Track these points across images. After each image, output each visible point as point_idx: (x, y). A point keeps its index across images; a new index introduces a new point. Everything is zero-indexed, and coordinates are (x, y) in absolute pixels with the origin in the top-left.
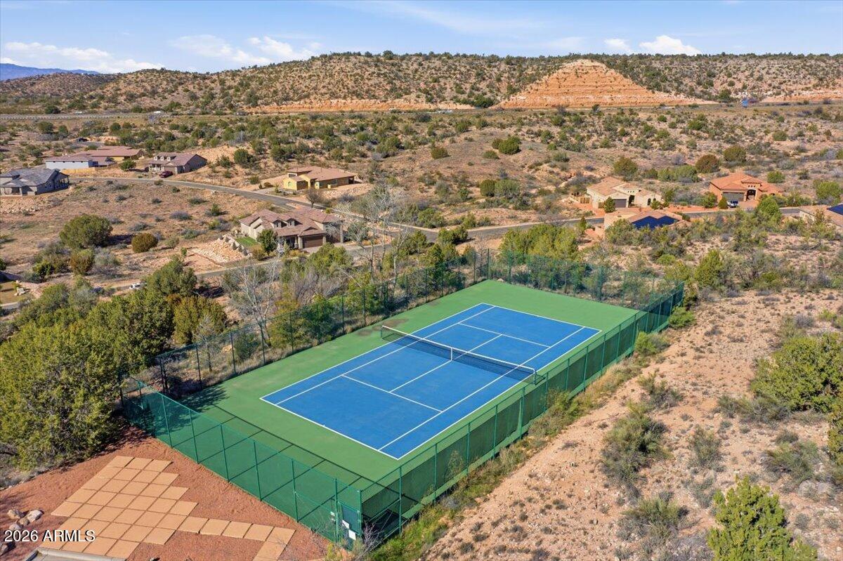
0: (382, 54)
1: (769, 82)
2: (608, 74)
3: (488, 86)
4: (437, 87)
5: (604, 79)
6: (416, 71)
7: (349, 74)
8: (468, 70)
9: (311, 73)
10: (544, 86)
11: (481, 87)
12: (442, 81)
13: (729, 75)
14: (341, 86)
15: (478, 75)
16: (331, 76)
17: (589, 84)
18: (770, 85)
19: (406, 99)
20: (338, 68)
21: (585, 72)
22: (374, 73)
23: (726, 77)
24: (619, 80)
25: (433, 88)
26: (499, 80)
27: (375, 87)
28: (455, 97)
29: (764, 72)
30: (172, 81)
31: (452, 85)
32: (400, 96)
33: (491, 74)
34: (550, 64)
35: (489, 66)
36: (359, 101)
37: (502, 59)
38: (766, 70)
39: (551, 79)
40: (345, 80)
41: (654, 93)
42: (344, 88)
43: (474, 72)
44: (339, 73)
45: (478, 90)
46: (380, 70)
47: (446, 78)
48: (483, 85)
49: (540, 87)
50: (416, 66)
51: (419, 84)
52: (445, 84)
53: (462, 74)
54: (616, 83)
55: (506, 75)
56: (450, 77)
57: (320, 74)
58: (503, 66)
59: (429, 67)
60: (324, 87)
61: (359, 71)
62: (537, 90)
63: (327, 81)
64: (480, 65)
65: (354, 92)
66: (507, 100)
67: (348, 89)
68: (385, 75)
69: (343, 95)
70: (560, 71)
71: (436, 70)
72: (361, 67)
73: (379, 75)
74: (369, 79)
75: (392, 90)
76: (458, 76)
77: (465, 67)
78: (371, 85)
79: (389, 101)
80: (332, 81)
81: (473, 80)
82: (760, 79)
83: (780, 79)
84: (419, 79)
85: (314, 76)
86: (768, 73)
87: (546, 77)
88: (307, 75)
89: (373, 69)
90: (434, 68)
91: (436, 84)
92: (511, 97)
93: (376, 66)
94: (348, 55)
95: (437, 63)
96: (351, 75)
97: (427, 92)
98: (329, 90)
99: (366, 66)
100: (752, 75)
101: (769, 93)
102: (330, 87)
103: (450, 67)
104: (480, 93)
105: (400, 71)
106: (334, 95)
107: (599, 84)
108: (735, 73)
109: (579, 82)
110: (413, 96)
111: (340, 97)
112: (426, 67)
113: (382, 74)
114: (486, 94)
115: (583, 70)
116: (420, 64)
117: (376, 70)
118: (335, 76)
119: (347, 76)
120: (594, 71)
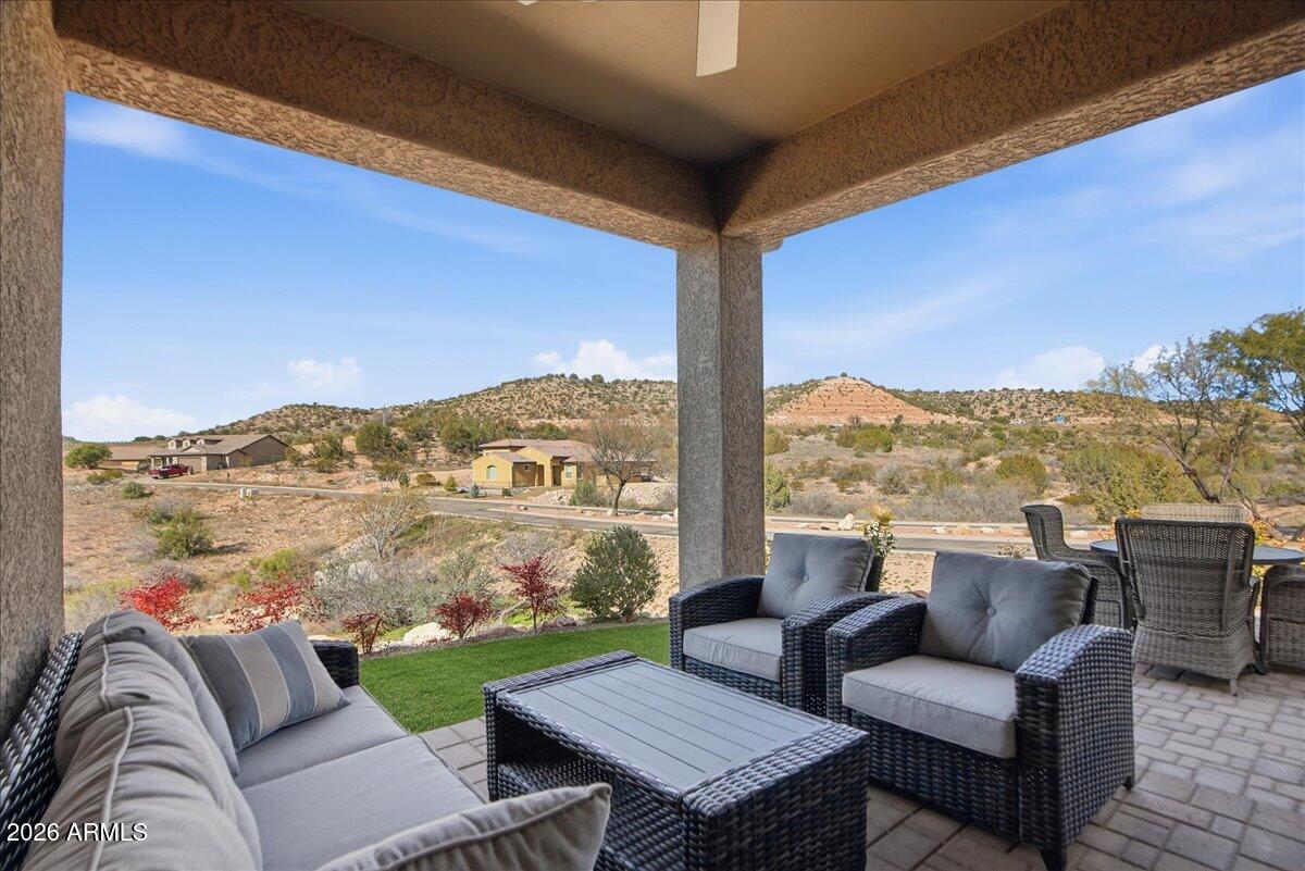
0: (591, 379)
6: (636, 393)
9: (503, 396)
10: (806, 405)
14: (543, 406)
16: (530, 396)
20: (537, 389)
21: (849, 390)
22: (584, 393)
27: (588, 408)
30: (325, 415)
40: (548, 400)
41: (932, 414)
44: (539, 393)
46: (591, 391)
49: (801, 406)
50: (634, 389)
54: (887, 403)
57: (514, 395)
59: (650, 390)
60: (520, 408)
61: (565, 391)
62: (799, 408)
63: (524, 402)
65: (561, 412)
67: (553, 408)
68: (598, 396)
69: (547, 415)
70: (821, 388)
72: (568, 387)
73: (591, 396)
74: (579, 400)
75: (610, 410)
78: (583, 405)
80: (532, 401)
85: (507, 398)
87: (805, 396)
88: (497, 398)
89: (582, 390)
91: (665, 406)
92: (768, 417)
93: (586, 387)
94: (549, 378)
95: (662, 387)
96: (555, 395)
98: (527, 410)
99: (574, 386)
102: (530, 407)
105: (615, 393)
107: (869, 404)
109: (846, 400)
113: (594, 395)
115: (846, 388)
117: (587, 390)
118: (535, 397)
119: (551, 395)
120: (859, 389)
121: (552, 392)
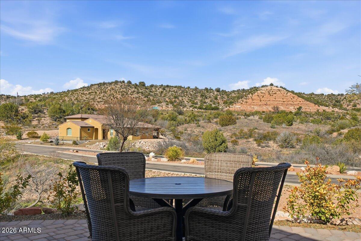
3: (211, 102)
4: (178, 101)
5: (287, 98)
6: (162, 92)
9: (91, 91)
10: (251, 100)
11: (206, 101)
12: (180, 98)
14: (112, 98)
15: (202, 96)
16: (105, 92)
17: (279, 100)
19: (159, 105)
20: (109, 88)
21: (274, 93)
22: (134, 91)
25: (175, 101)
26: (216, 99)
27: (136, 99)
28: (192, 106)
31: (187, 100)
32: (154, 104)
33: (210, 96)
39: (255, 96)
40: (115, 94)
43: (199, 95)
44: (110, 91)
45: (205, 103)
46: (138, 90)
47: (182, 97)
48: (208, 101)
49: (248, 101)
50: (161, 90)
51: (165, 99)
52: (182, 99)
55: (219, 97)
56: (184, 96)
57: (97, 91)
58: (216, 93)
59: (170, 91)
61: (124, 90)
62: (247, 102)
63: (102, 95)
65: (121, 101)
66: (228, 108)
67: (117, 99)
68: (142, 93)
70: (259, 92)
71: (174, 92)
72: (126, 88)
73: (138, 93)
74: (131, 95)
75: (148, 101)
76: (190, 96)
78: (134, 98)
79: (148, 106)
80: (106, 95)
81: (200, 98)
84: (164, 96)
85: (93, 93)
88: (88, 92)
89: (133, 89)
91: (176, 99)
92: (231, 106)
93: (135, 88)
94: (116, 82)
95: (175, 89)
96: (119, 92)
98: (103, 99)
99: (129, 87)
102: (105, 98)
104: (207, 104)
105: (151, 92)
107: (284, 100)
109: (272, 98)
110: (163, 104)
112: (168, 90)
113: (140, 92)
114: (211, 105)
115: (273, 92)
116: (164, 89)
117: (136, 90)
118: (108, 92)
119: (117, 92)
120: (279, 92)
121: (117, 90)
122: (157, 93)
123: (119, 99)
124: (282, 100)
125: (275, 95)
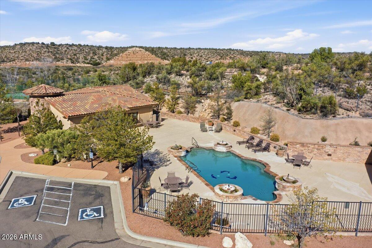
0: (50, 44)
1: (205, 57)
2: (145, 53)
3: (98, 57)
4: (76, 58)
5: (144, 55)
6: (66, 51)
7: (34, 51)
8: (89, 51)
9: (15, 51)
10: (121, 57)
11: (95, 57)
12: (78, 55)
13: (191, 55)
14: (30, 56)
15: (93, 53)
16: (25, 52)
17: (139, 57)
18: (205, 59)
19: (62, 62)
20: (28, 49)
23: (190, 56)
24: (150, 56)
25: (74, 58)
26: (102, 55)
27: (47, 57)
28: (84, 61)
29: (203, 54)
31: (82, 57)
32: (59, 61)
33: (99, 53)
34: (123, 50)
35: (98, 50)
36: (40, 63)
37: (104, 47)
38: (203, 53)
39: (124, 55)
40: (32, 54)
41: (163, 60)
42: (32, 57)
43: (91, 52)
44: (29, 51)
45: (93, 59)
46: (49, 50)
47: (80, 54)
48: (96, 57)
49: (119, 58)
50: (65, 49)
51: (67, 56)
52: (79, 56)
53: (87, 52)
54: (149, 57)
55: (106, 53)
56: (81, 53)
57: (19, 51)
58: (104, 50)
59: (72, 49)
60: (22, 57)
61: (39, 50)
62: (118, 59)
63: (24, 54)
64: (94, 49)
65: (37, 59)
66: (106, 63)
67: (34, 57)
68: (51, 52)
69: (32, 60)
70: (127, 52)
71: (75, 51)
72: (40, 49)
73: (48, 52)
74: (44, 54)
75: (55, 58)
76: (85, 53)
77: (88, 50)
78: (45, 56)
79: (54, 63)
80: (26, 54)
81: (91, 55)
82: (201, 56)
83: (208, 56)
84: (67, 54)
85: (17, 52)
86: (204, 54)
87: (122, 54)
88: (13, 52)
89: (45, 50)
90: (74, 50)
91: (75, 56)
92: (108, 62)
93: (47, 48)
94: (33, 44)
95: (75, 48)
96: (35, 52)
97: (71, 59)
98: (24, 58)
99: (42, 48)
100: (199, 55)
101: (204, 61)
102: (25, 57)
103: (81, 50)
104: (95, 60)
105: (58, 50)
106: (27, 60)
107: (142, 57)
108: (193, 54)
109: (135, 56)
110: (65, 61)
111: (30, 61)
112: (70, 49)
113: (50, 52)
114: (97, 60)
115: (136, 52)
116: (68, 48)
117: (47, 50)
118: (27, 52)
119: (33, 52)
120: (140, 52)
121: (34, 50)
122: (63, 51)
123: (35, 57)
124: (141, 57)
125: (137, 54)
